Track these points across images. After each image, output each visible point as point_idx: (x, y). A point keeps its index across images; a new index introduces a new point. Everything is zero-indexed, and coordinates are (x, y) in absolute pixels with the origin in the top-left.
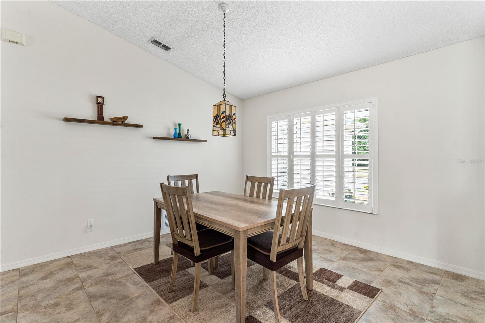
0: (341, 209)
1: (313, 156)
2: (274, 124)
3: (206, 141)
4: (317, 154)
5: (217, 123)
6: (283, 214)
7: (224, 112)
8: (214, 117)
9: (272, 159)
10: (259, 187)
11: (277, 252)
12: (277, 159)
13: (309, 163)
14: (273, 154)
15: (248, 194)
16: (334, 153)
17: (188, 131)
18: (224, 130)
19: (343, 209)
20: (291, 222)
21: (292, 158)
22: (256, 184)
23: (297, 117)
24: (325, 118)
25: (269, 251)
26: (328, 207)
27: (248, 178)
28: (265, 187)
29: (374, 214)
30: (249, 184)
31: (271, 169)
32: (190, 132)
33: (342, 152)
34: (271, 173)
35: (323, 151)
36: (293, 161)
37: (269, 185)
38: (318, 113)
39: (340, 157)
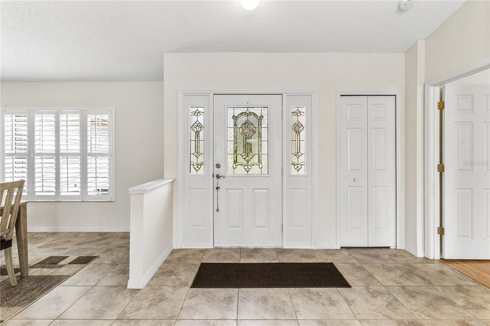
0: (86, 202)
1: (57, 155)
4: (62, 152)
9: (6, 157)
12: (12, 157)
13: (53, 161)
14: (6, 152)
16: (79, 152)
19: (88, 202)
21: (32, 156)
23: (38, 113)
24: (69, 118)
26: (74, 202)
29: (113, 202)
33: (86, 150)
35: (67, 150)
36: (33, 159)
38: (63, 113)
39: (84, 155)
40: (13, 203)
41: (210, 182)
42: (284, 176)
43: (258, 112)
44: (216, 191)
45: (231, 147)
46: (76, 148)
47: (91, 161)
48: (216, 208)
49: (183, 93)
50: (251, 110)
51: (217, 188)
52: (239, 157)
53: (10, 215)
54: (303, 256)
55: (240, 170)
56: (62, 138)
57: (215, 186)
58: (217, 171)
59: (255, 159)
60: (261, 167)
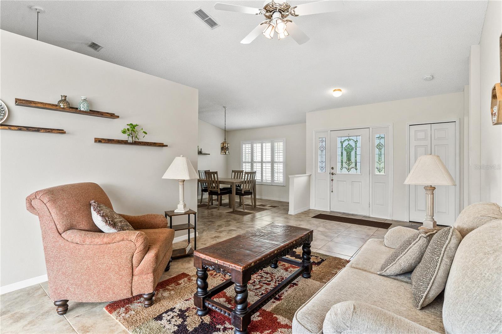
0: (273, 185)
1: (262, 162)
2: (244, 146)
3: (209, 154)
4: (264, 161)
5: (223, 150)
6: (246, 180)
7: (225, 146)
8: (221, 148)
9: (243, 163)
10: (238, 174)
11: (244, 191)
12: (245, 163)
13: (260, 165)
14: (243, 161)
15: (233, 177)
16: (270, 161)
17: (201, 149)
18: (225, 153)
20: (248, 183)
22: (236, 173)
23: (255, 143)
25: (242, 191)
27: (233, 171)
28: (240, 174)
29: (285, 186)
30: (233, 173)
31: (242, 166)
32: (202, 150)
33: (273, 160)
34: (243, 168)
35: (266, 160)
36: (253, 164)
37: (242, 173)
39: (273, 162)
40: (249, 180)
41: (328, 177)
42: (371, 175)
43: (355, 138)
44: (331, 181)
45: (339, 158)
46: (269, 159)
47: (275, 165)
48: (331, 190)
49: (315, 132)
50: (350, 138)
51: (332, 180)
52: (344, 164)
53: (248, 184)
54: (378, 220)
55: (345, 171)
56: (264, 154)
57: (331, 179)
58: (332, 171)
59: (353, 165)
60: (356, 169)
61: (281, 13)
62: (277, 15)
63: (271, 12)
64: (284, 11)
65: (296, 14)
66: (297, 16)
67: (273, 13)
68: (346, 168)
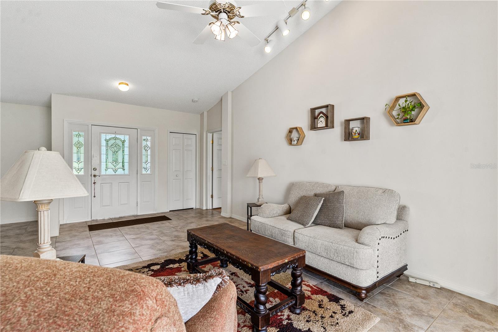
41: (89, 179)
42: (139, 175)
43: (122, 138)
45: (103, 158)
48: (93, 195)
49: (68, 122)
50: (117, 136)
51: (94, 183)
52: (110, 165)
55: (110, 172)
58: (94, 173)
59: (120, 165)
60: (124, 170)
61: (227, 14)
62: (223, 16)
63: (217, 12)
64: (230, 11)
65: (242, 15)
66: (243, 17)
67: (219, 13)
68: (113, 169)
